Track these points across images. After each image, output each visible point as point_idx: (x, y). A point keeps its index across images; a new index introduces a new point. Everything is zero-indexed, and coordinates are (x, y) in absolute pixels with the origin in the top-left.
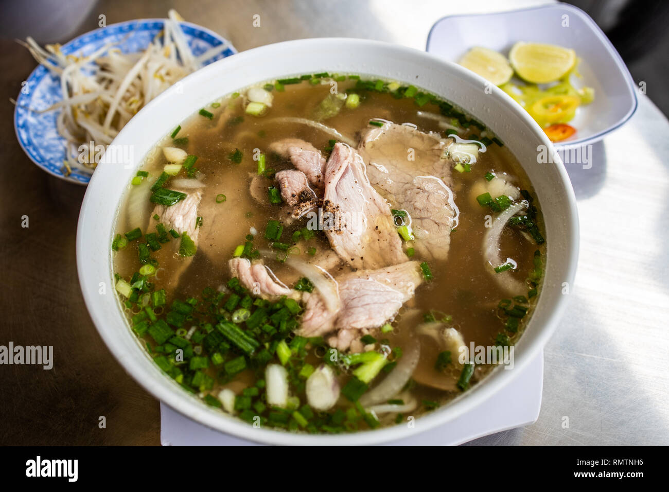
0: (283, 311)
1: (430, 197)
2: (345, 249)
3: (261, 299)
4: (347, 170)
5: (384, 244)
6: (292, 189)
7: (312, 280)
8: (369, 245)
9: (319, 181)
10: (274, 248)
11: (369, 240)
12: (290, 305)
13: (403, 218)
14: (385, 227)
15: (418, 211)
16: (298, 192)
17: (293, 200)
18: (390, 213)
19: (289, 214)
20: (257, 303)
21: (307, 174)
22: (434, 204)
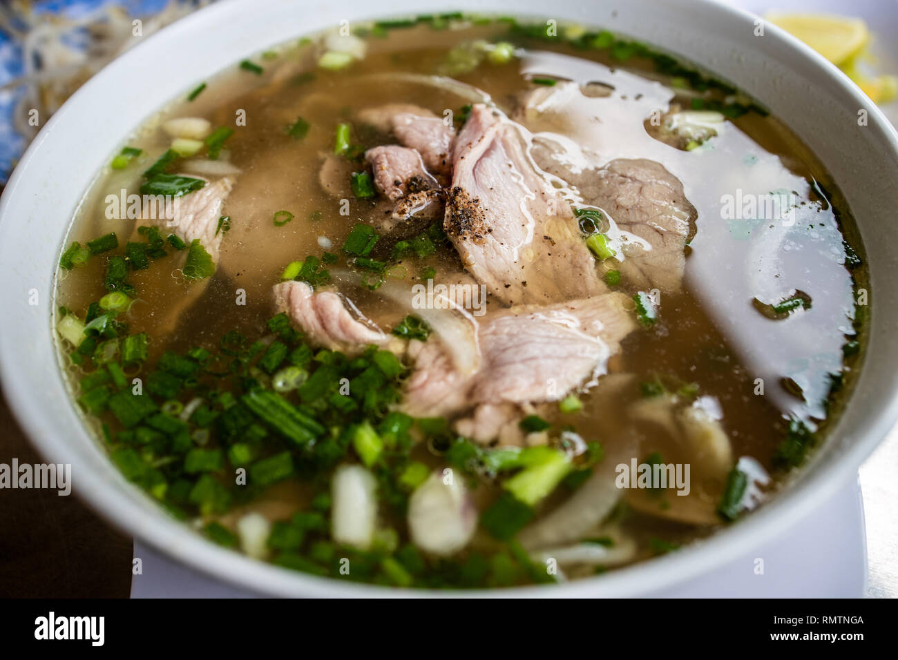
0: (369, 373)
1: (645, 189)
2: (490, 271)
3: (329, 350)
4: (492, 146)
5: (563, 264)
6: (395, 173)
7: (427, 319)
8: (534, 265)
9: (444, 163)
10: (359, 267)
11: (535, 257)
12: (384, 364)
13: (596, 222)
14: (563, 236)
15: (623, 211)
16: (405, 178)
17: (396, 191)
18: (572, 214)
19: (388, 213)
20: (321, 357)
21: (422, 152)
22: (652, 200)
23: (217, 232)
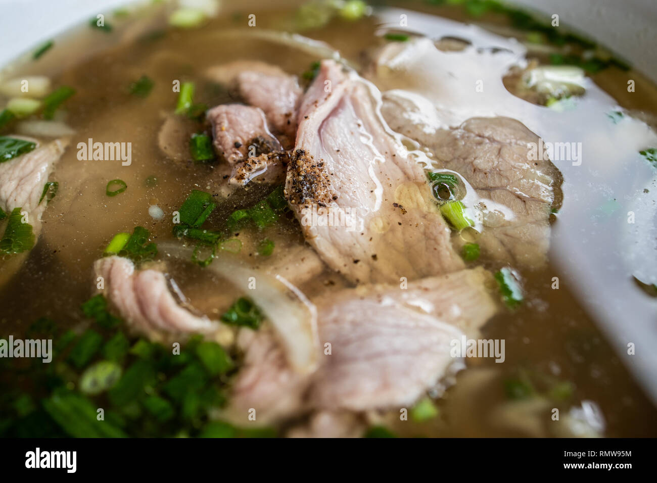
0: (191, 370)
1: (504, 151)
2: (334, 244)
3: (147, 339)
4: (341, 104)
5: (415, 235)
6: (236, 134)
7: (260, 302)
8: (384, 237)
9: (289, 123)
10: (190, 239)
11: (384, 228)
12: (208, 356)
13: (452, 187)
14: (415, 204)
15: (481, 175)
16: (246, 139)
17: (236, 153)
18: (426, 179)
19: (226, 177)
20: (140, 348)
21: (267, 111)
22: (513, 163)
23: (41, 200)
